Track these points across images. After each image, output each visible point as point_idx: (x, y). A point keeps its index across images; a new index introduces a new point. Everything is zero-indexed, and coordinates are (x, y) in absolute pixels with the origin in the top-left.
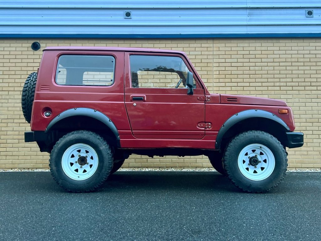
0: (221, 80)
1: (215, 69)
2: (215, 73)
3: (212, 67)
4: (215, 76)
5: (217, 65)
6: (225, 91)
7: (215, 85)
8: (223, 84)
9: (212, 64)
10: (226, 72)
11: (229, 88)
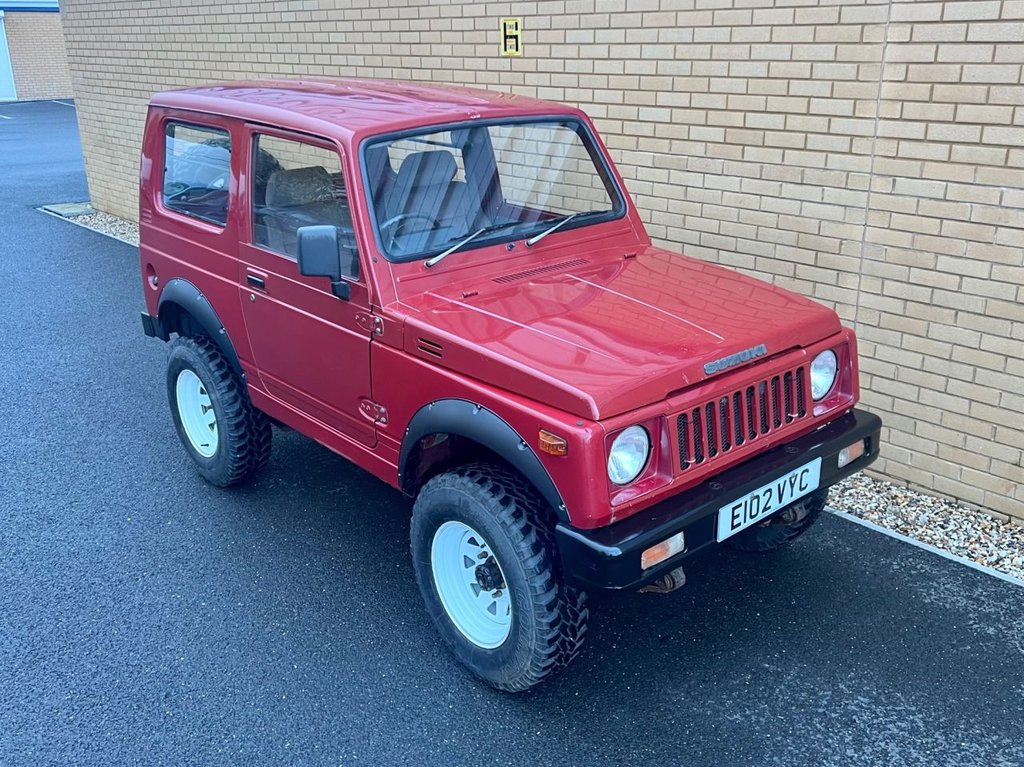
0: (911, 110)
1: (893, 53)
2: (890, 73)
3: (882, 46)
4: (887, 90)
5: (902, 34)
6: (919, 163)
7: (884, 128)
8: (917, 130)
9: (879, 30)
10: (936, 73)
11: (941, 151)
